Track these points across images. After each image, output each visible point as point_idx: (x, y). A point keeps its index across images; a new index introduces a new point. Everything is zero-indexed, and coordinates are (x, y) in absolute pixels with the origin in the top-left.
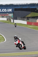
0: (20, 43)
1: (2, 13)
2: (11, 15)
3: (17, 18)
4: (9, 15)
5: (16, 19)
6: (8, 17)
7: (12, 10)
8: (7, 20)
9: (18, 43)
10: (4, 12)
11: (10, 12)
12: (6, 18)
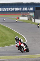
0: (22, 45)
1: (23, 12)
2: (32, 14)
3: (39, 17)
4: (30, 14)
5: (38, 19)
6: (29, 17)
7: (33, 9)
8: (28, 19)
9: (19, 45)
10: (25, 11)
11: (31, 11)
12: (27, 17)
